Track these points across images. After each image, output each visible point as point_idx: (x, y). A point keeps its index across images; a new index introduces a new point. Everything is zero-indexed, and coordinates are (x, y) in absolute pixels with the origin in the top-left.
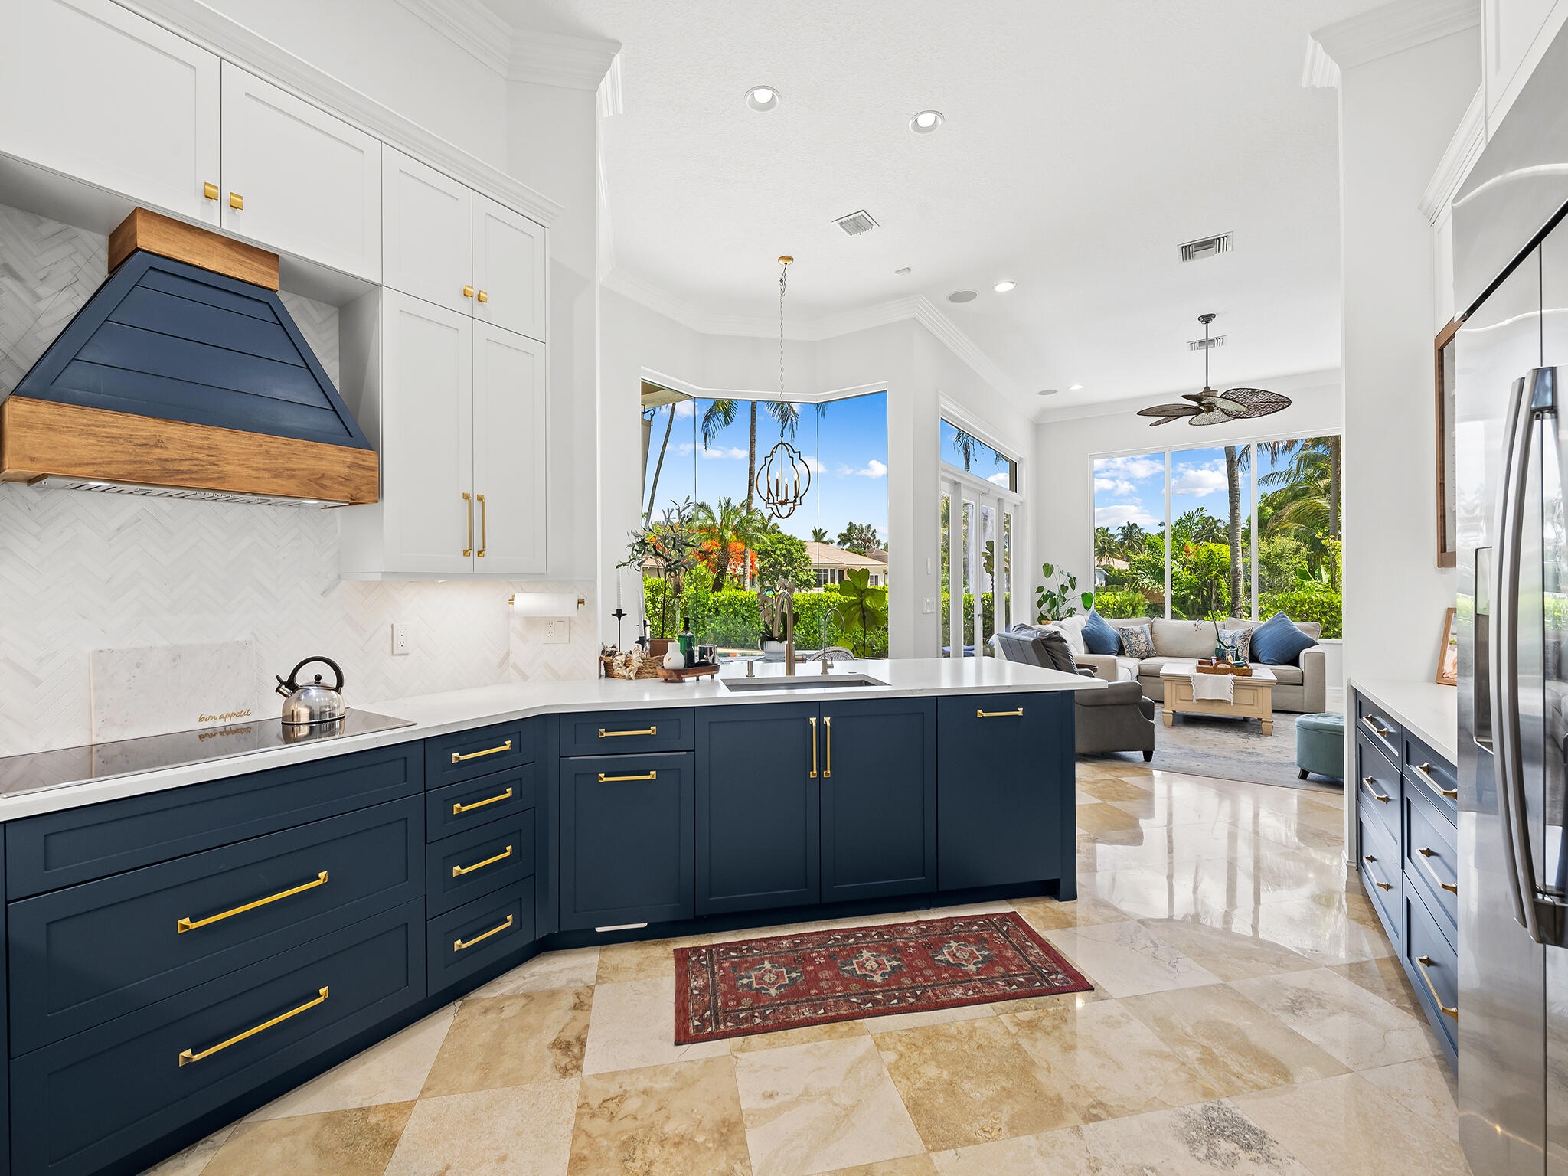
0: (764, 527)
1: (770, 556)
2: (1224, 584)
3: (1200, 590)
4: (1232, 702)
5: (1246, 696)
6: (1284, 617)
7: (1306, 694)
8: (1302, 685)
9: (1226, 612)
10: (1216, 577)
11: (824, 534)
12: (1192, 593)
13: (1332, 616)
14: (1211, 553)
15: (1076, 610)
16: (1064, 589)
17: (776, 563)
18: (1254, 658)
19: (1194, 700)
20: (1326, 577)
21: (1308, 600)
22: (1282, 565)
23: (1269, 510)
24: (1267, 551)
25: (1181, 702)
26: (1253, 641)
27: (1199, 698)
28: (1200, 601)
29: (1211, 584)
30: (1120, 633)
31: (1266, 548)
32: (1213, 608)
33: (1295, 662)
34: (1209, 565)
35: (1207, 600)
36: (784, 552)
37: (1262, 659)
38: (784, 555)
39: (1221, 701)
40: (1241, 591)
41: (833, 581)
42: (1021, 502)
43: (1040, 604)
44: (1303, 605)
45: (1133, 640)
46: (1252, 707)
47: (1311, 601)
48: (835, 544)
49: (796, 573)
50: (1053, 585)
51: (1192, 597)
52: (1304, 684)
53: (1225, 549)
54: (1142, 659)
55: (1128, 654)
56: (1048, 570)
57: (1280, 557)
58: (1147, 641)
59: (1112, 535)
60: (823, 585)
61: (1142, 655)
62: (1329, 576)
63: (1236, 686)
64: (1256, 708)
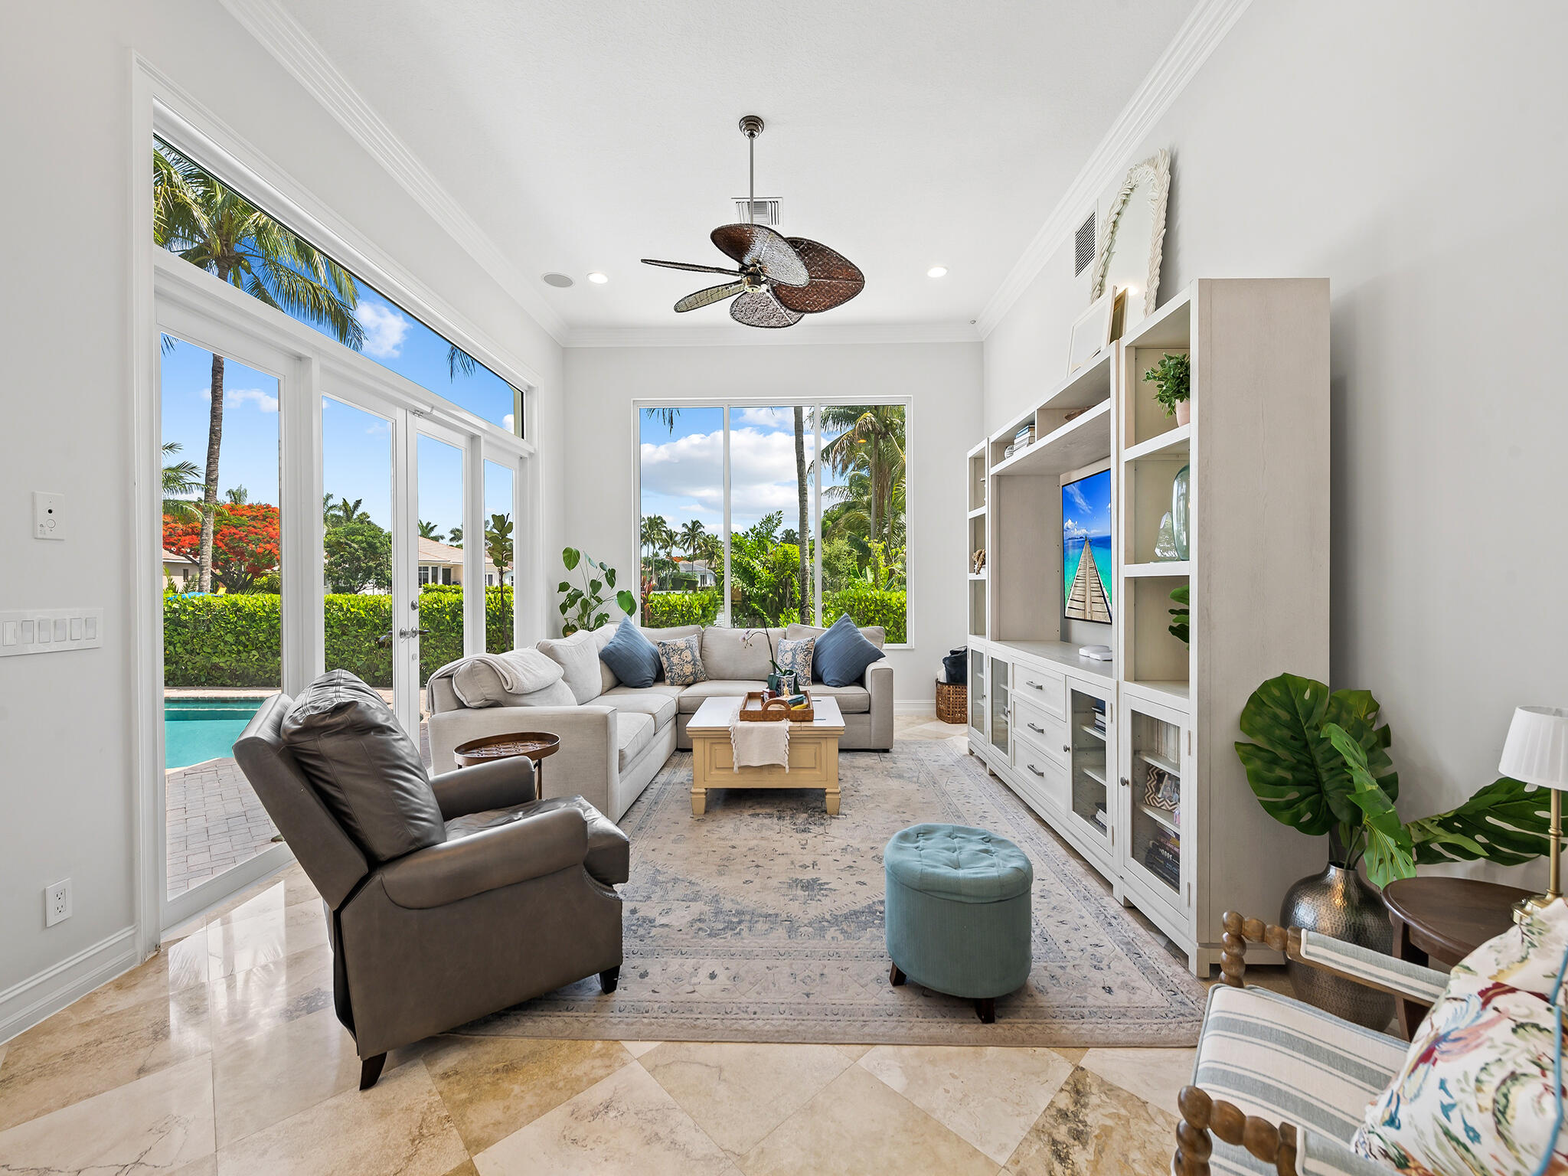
0: (348, 516)
1: (344, 550)
2: (796, 583)
3: (777, 589)
4: (787, 767)
5: (806, 753)
6: (849, 621)
7: (873, 724)
8: (868, 712)
9: (798, 610)
10: (790, 575)
11: (432, 529)
12: (770, 592)
13: (884, 615)
14: (786, 553)
15: (608, 616)
16: (595, 585)
17: (354, 558)
18: (817, 679)
19: (736, 769)
20: (870, 577)
21: (864, 598)
22: (840, 566)
23: (829, 523)
24: (829, 552)
25: (718, 772)
26: (815, 654)
27: (743, 764)
28: (777, 599)
29: (786, 583)
30: (660, 651)
31: (827, 549)
32: (788, 606)
33: (860, 681)
34: (784, 564)
35: (782, 598)
36: (364, 545)
37: (826, 679)
38: (363, 549)
39: (773, 765)
40: (808, 589)
41: (435, 580)
42: (531, 454)
43: (564, 608)
44: (860, 604)
45: (675, 659)
46: (814, 772)
47: (867, 600)
48: (446, 541)
49: (381, 570)
50: (579, 580)
51: (770, 595)
52: (871, 711)
53: (797, 548)
54: (688, 685)
55: (668, 681)
56: (571, 558)
57: (838, 558)
58: (694, 660)
59: (720, 541)
60: (423, 585)
61: (687, 680)
62: (873, 576)
63: (794, 740)
64: (818, 773)
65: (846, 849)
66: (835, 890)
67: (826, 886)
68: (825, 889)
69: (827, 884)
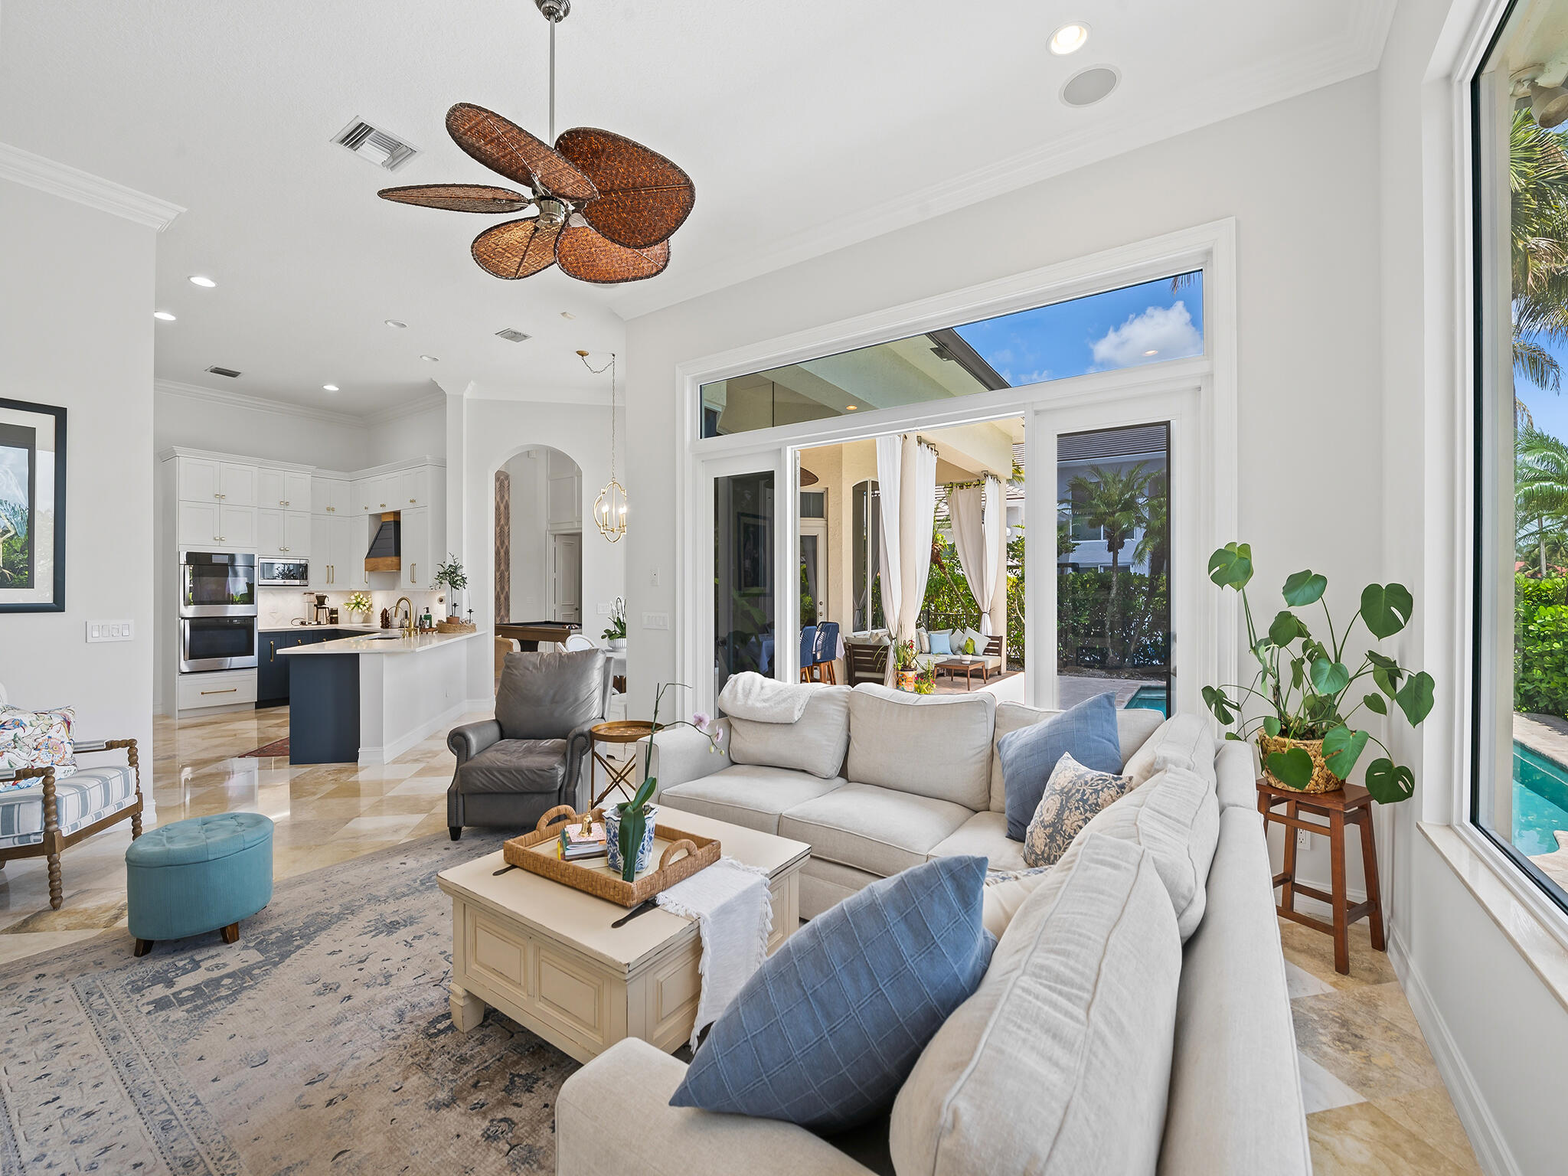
65: (386, 978)
66: (361, 935)
67: (373, 933)
68: (371, 931)
69: (374, 936)
